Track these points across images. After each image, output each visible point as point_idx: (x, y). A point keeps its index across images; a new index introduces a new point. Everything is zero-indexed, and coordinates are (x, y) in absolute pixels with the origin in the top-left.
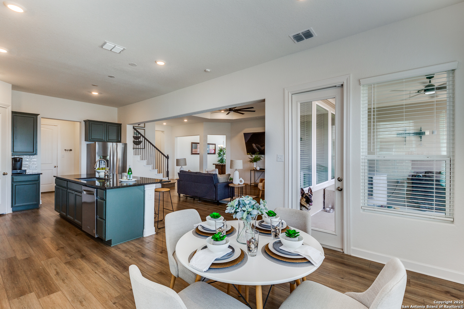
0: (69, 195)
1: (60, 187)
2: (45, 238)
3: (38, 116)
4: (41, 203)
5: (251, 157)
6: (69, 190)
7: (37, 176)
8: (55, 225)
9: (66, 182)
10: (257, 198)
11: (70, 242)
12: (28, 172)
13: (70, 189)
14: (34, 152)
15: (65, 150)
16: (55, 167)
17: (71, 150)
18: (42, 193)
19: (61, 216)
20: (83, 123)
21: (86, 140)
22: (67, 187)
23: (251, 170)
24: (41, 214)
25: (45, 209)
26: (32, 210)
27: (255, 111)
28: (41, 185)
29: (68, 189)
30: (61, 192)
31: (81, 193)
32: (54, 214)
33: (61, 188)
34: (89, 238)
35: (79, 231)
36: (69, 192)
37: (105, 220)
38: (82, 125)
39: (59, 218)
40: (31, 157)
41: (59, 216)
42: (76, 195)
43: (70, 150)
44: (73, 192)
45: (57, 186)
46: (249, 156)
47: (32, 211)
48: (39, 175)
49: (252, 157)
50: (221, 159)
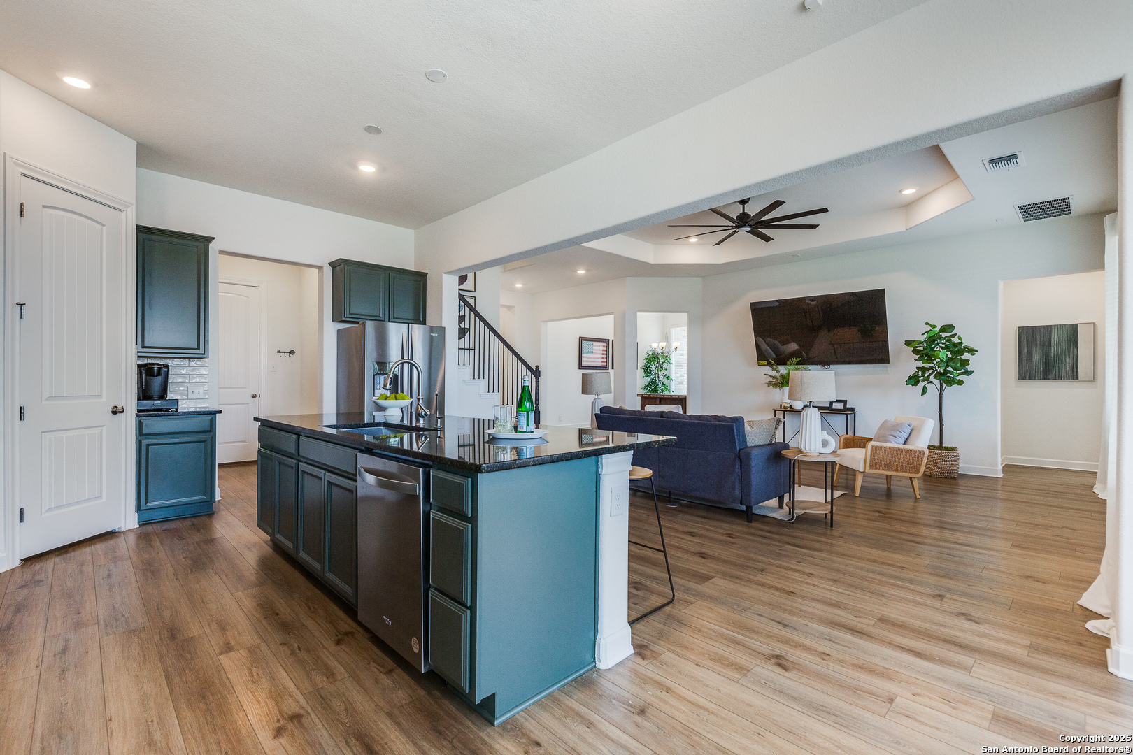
0: (303, 480)
1: (273, 454)
2: (228, 648)
3: (211, 245)
4: (218, 498)
5: (773, 373)
6: (303, 466)
7: (208, 418)
8: (260, 584)
9: (295, 437)
10: (845, 496)
11: (320, 679)
12: (184, 406)
13: (305, 463)
14: (198, 348)
15: (278, 352)
16: (254, 397)
17: (292, 352)
18: (220, 465)
19: (277, 547)
20: (328, 271)
21: (336, 318)
22: (297, 455)
23: (775, 411)
24: (218, 535)
25: (230, 518)
26: (193, 519)
27: (814, 227)
28: (219, 443)
29: (300, 461)
30: (277, 470)
31: (353, 477)
32: (257, 539)
33: (277, 455)
34: (390, 663)
35: (346, 623)
36: (304, 472)
37: (473, 609)
38: (324, 273)
39: (268, 550)
40: (193, 363)
41: (270, 543)
42: (330, 484)
43: (289, 352)
44: (321, 473)
45: (263, 450)
46: (767, 370)
47: (193, 525)
48: (213, 414)
49: (777, 371)
50: (652, 382)
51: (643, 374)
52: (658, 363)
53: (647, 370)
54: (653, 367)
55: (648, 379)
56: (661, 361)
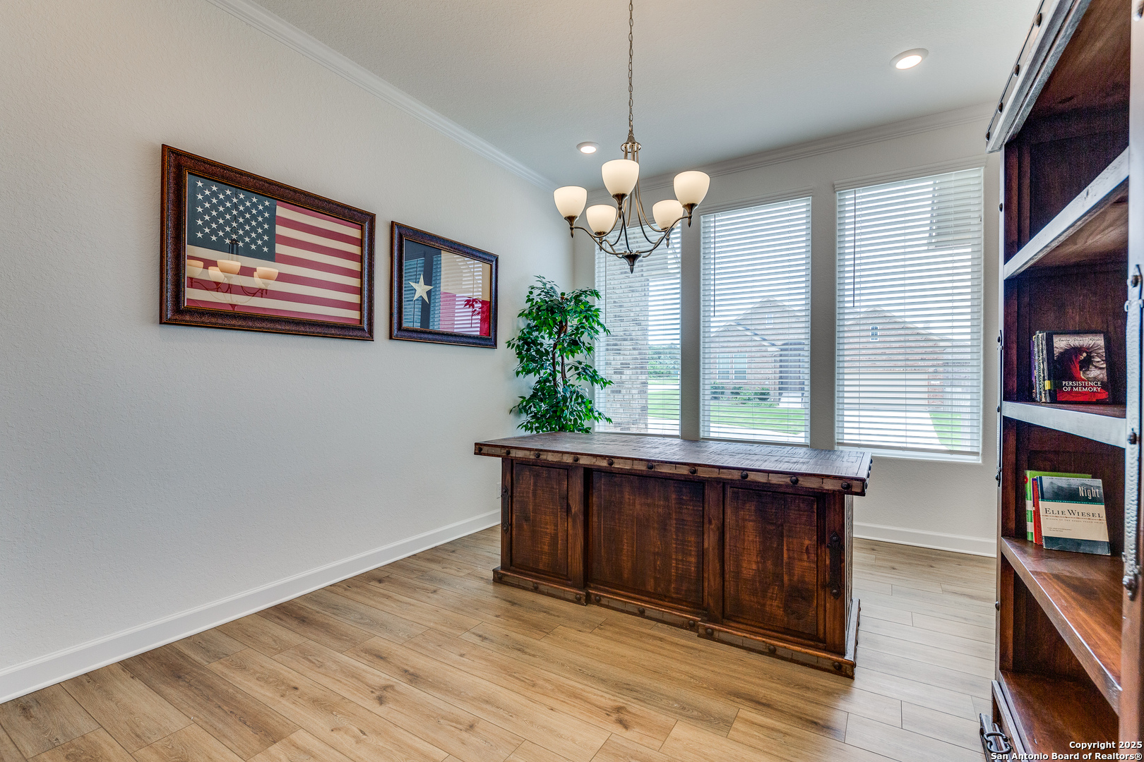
50: (542, 389)
51: (516, 364)
52: (562, 328)
53: (527, 348)
54: (547, 342)
55: (533, 379)
56: (573, 322)
